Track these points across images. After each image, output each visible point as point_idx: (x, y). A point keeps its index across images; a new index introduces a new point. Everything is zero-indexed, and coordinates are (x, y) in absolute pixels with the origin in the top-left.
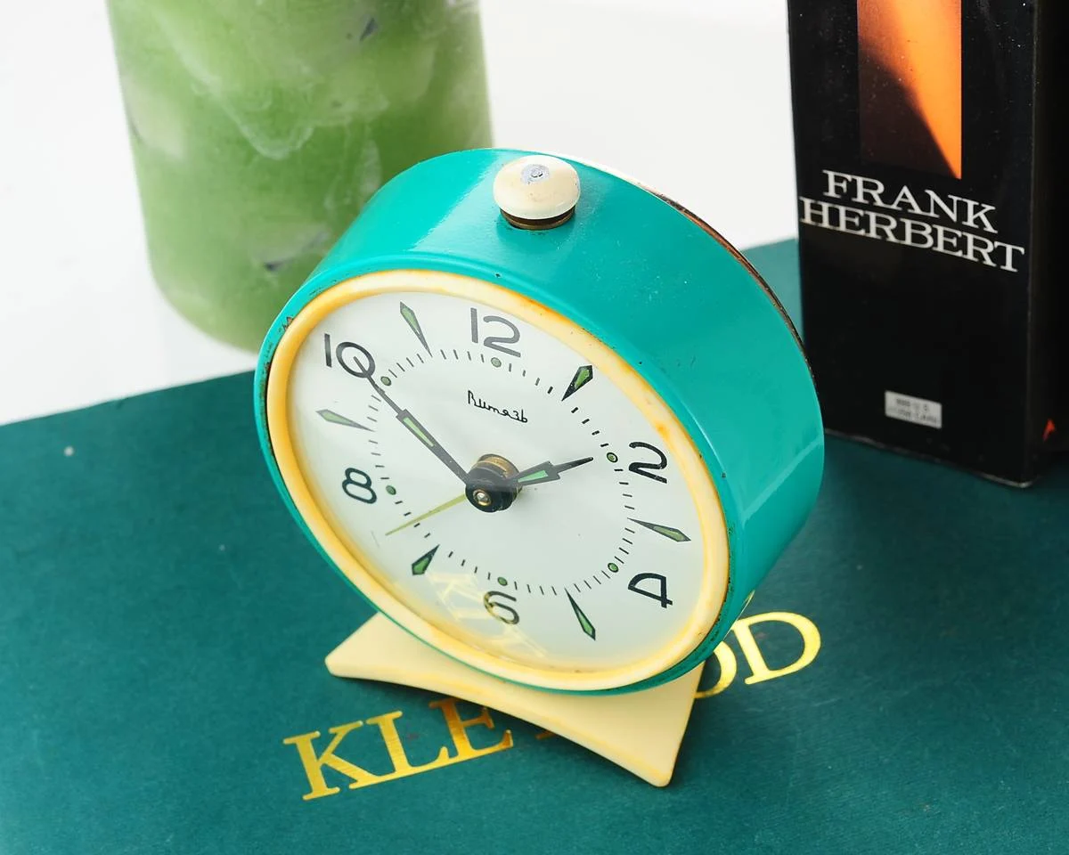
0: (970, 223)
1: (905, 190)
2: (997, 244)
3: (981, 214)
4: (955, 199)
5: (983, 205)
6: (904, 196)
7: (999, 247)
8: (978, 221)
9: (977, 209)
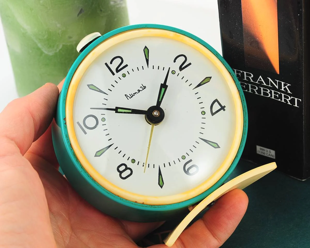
3: (286, 87)
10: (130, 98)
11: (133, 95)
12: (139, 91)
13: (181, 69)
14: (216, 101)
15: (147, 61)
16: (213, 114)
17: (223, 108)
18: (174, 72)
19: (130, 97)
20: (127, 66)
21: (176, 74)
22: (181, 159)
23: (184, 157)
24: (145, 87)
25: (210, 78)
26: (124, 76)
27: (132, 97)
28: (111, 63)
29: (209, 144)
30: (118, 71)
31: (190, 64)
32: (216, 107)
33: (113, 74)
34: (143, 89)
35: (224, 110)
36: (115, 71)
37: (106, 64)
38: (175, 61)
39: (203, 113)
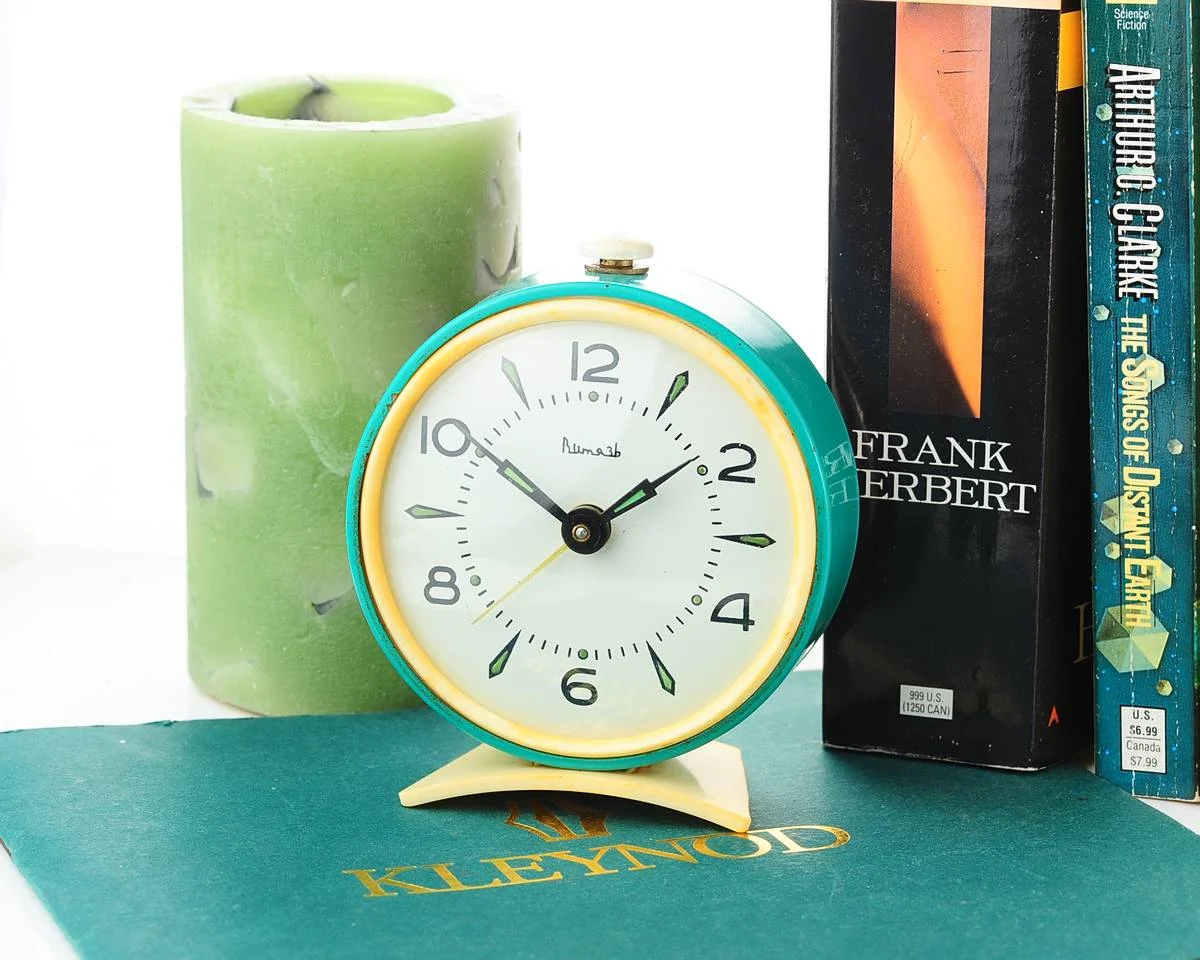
0: (987, 467)
1: (928, 440)
2: (1011, 485)
3: (997, 454)
4: (974, 441)
5: (999, 443)
6: (927, 448)
7: (1013, 487)
8: (994, 463)
9: (994, 449)
10: (569, 452)
11: (581, 450)
12: (600, 452)
13: (724, 475)
14: (745, 597)
15: (667, 404)
16: (715, 618)
17: (746, 622)
18: (702, 470)
19: (572, 450)
20: (616, 381)
21: (706, 479)
22: (574, 653)
23: (583, 655)
24: (617, 454)
25: (772, 542)
26: (594, 397)
27: (575, 452)
28: (587, 351)
29: (657, 669)
30: (588, 377)
31: (751, 480)
32: (734, 610)
33: (574, 378)
34: (611, 456)
35: (746, 629)
36: (580, 374)
37: (575, 345)
38: (723, 450)
39: (697, 601)
